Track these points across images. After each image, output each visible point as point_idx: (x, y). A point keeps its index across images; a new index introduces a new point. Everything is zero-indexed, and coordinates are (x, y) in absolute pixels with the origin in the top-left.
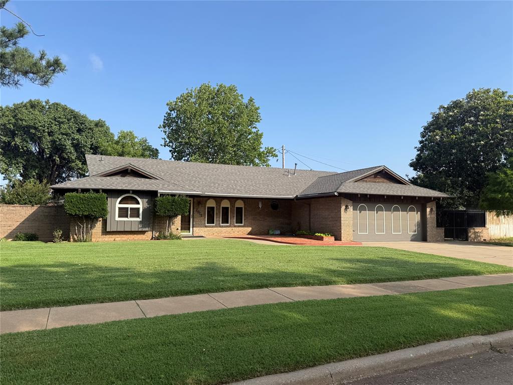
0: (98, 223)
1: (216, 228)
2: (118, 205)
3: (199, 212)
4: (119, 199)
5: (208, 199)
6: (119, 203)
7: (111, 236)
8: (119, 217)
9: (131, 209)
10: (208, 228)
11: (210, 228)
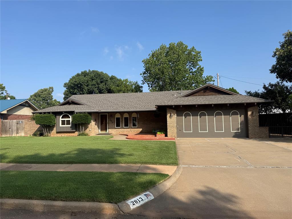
3: (111, 121)
5: (116, 114)
6: (61, 118)
10: (117, 129)
11: (118, 129)
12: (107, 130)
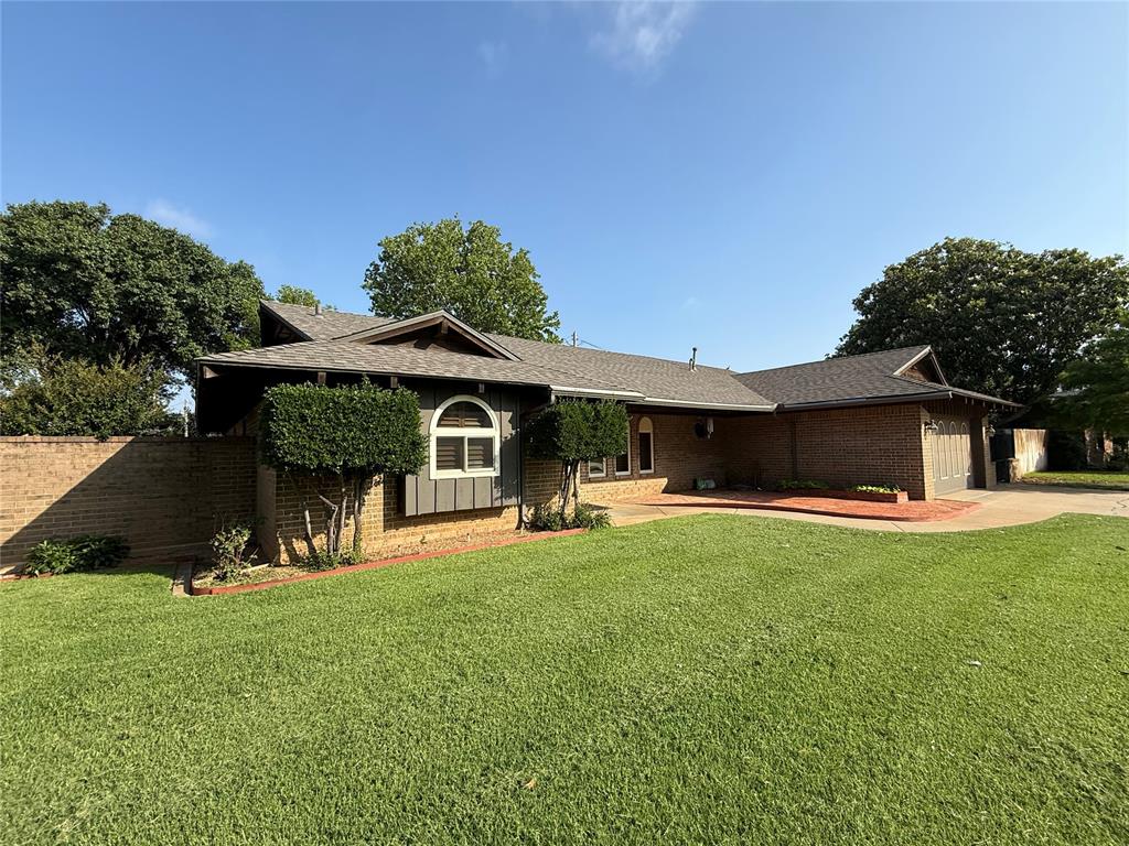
0: (372, 490)
1: (607, 484)
2: (436, 431)
4: (439, 412)
6: (439, 425)
7: (411, 529)
8: (438, 467)
9: (472, 441)
11: (598, 485)
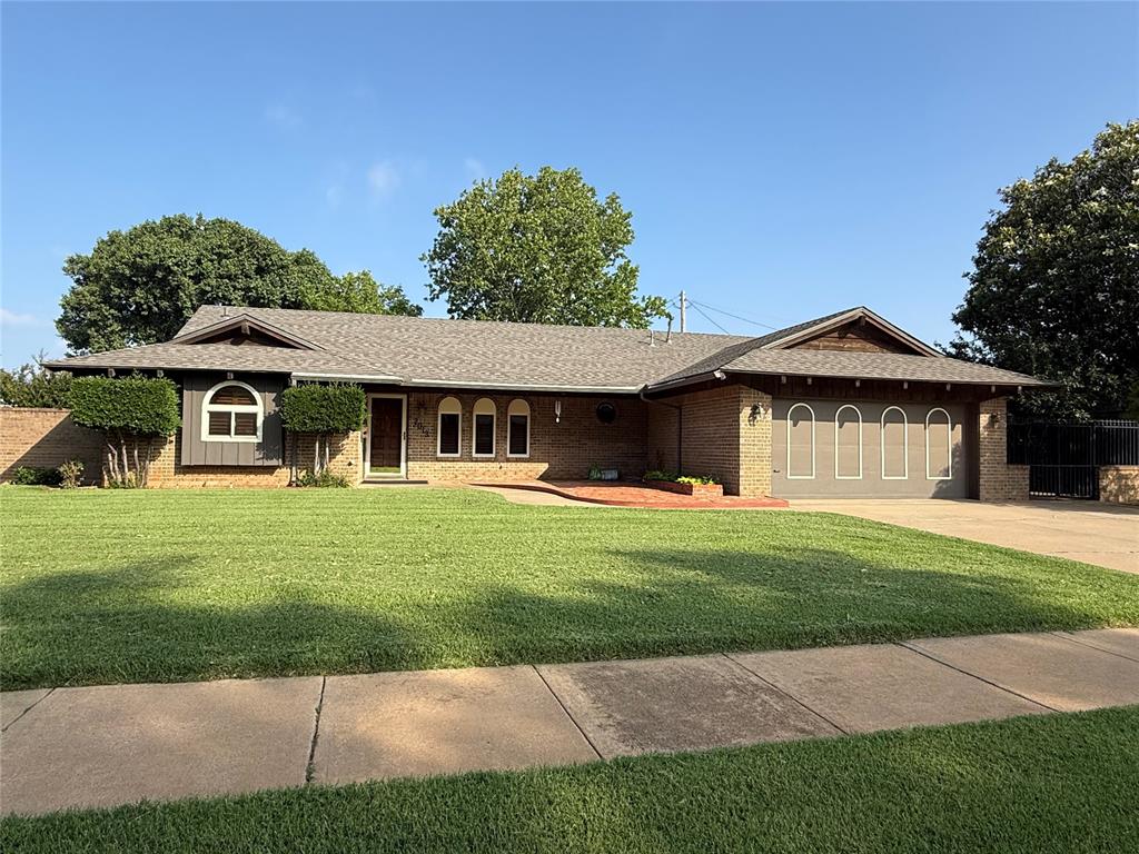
1: (461, 464)
2: (207, 407)
3: (420, 426)
4: (210, 393)
5: (442, 398)
6: (211, 403)
7: (196, 476)
8: (210, 433)
9: (238, 415)
10: (443, 464)
11: (449, 464)
12: (399, 466)
